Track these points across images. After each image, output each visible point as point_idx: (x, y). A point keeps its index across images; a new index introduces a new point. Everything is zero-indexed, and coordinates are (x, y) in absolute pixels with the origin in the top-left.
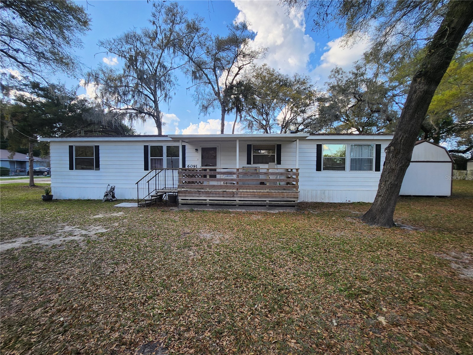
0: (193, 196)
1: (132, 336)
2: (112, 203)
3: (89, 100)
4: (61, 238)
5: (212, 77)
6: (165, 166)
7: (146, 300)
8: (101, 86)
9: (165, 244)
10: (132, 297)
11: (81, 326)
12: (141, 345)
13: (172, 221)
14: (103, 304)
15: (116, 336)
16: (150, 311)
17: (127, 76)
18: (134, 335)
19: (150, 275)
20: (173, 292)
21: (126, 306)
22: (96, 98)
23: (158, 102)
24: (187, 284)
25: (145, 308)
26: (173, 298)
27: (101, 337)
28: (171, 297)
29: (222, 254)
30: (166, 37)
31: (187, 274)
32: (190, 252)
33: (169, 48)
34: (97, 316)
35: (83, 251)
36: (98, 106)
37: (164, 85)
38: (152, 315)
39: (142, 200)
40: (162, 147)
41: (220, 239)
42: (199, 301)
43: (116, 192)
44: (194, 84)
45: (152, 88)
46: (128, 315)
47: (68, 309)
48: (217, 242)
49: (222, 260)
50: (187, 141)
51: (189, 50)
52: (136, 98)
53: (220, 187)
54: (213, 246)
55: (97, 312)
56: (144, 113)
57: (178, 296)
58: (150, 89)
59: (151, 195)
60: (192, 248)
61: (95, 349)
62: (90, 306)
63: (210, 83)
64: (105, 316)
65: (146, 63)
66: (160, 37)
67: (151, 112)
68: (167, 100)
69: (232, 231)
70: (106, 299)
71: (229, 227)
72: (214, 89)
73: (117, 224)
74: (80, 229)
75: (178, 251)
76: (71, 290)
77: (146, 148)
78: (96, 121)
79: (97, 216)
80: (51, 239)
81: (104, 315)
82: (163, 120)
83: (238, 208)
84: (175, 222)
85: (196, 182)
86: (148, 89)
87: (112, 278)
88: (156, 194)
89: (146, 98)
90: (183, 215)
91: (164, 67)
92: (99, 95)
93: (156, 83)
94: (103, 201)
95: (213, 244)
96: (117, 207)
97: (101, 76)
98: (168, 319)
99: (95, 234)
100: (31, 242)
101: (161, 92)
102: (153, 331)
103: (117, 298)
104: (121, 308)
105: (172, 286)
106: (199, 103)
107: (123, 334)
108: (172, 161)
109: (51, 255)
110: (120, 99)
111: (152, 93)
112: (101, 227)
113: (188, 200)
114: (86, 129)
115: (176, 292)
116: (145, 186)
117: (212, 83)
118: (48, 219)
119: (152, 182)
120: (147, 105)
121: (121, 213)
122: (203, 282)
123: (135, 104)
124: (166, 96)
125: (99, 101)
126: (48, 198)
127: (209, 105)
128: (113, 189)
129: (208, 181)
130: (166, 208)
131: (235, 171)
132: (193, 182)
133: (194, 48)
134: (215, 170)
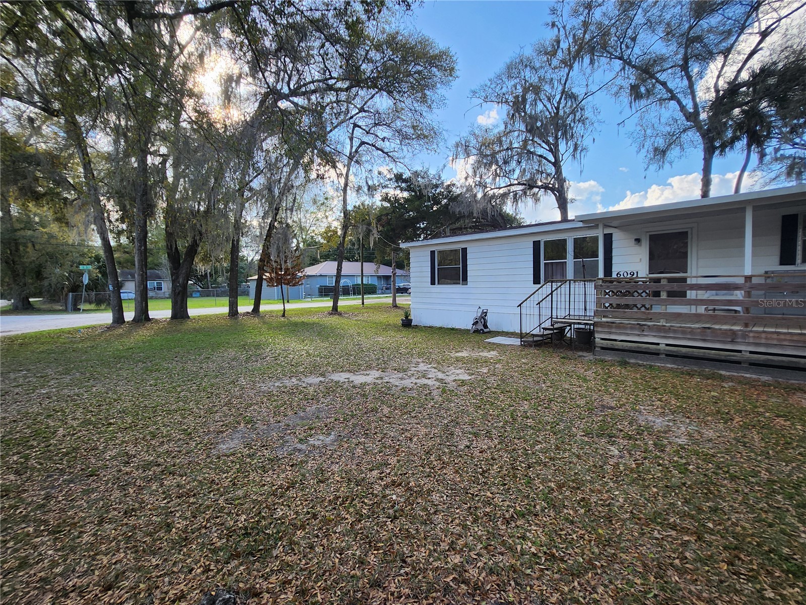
0: (628, 335)
1: (480, 574)
2: (483, 336)
3: (457, 183)
4: (413, 380)
5: (677, 83)
6: (570, 274)
7: (513, 516)
8: (472, 159)
9: (561, 420)
10: (491, 501)
11: (413, 518)
12: (492, 598)
13: (579, 377)
14: (447, 496)
15: (456, 561)
16: (517, 541)
17: (510, 132)
18: (484, 574)
19: (526, 470)
20: (567, 519)
21: (480, 513)
22: (466, 178)
23: (561, 164)
24: (597, 513)
25: (509, 531)
26: (564, 532)
27: (435, 550)
28: (561, 530)
29: (691, 472)
30: (575, 41)
31: (600, 492)
32: (612, 448)
33: (583, 59)
34: (435, 513)
35: (435, 403)
36: (469, 189)
37: (572, 128)
38: (519, 549)
39: (527, 334)
40: (565, 240)
41: (690, 435)
42: (622, 563)
43: (489, 318)
44: (634, 110)
45: (551, 140)
46: (479, 531)
47: (403, 484)
48: (680, 441)
49: (690, 487)
50: (615, 223)
51: (623, 46)
52: (523, 164)
53: (697, 317)
54: (669, 447)
55: (436, 505)
56: (538, 187)
57: (575, 532)
58: (548, 143)
59: (543, 326)
60: (617, 440)
61: (424, 568)
62: (429, 492)
63: (673, 97)
64: (445, 517)
65: (541, 100)
66: (564, 45)
67: (550, 183)
68: (578, 155)
69: (726, 423)
70: (452, 490)
71: (718, 412)
72: (683, 108)
73: (485, 370)
74: (436, 370)
75: (586, 439)
76: (412, 458)
77: (536, 245)
78: (466, 213)
79: (460, 354)
80: (401, 379)
81: (445, 515)
82: (570, 195)
83: (747, 370)
84: (585, 380)
85: (635, 306)
86: (544, 145)
87: (466, 457)
88: (552, 325)
89: (540, 162)
90: (602, 369)
91: (573, 97)
92: (471, 173)
93: (557, 131)
94: (471, 332)
95: (670, 443)
96: (490, 343)
97: (473, 142)
98: (548, 573)
99: (455, 381)
100: (382, 378)
101: (567, 144)
102: (517, 584)
103: (467, 493)
104: (471, 514)
105: (564, 506)
106: (646, 147)
107: (467, 563)
108: (584, 266)
109: (399, 400)
110: (498, 172)
111: (551, 150)
112: (463, 371)
113: (615, 340)
114: (454, 226)
115: (572, 523)
116: (532, 311)
117: (679, 96)
118: (403, 350)
119: (546, 304)
120: (542, 173)
121: (493, 353)
122: (637, 524)
123: (522, 175)
124: (575, 149)
125: (470, 181)
126: (407, 323)
127: (670, 144)
128: (485, 314)
129: (665, 303)
130: (570, 353)
131: (741, 281)
132: (627, 306)
133: (634, 39)
134: (684, 280)
